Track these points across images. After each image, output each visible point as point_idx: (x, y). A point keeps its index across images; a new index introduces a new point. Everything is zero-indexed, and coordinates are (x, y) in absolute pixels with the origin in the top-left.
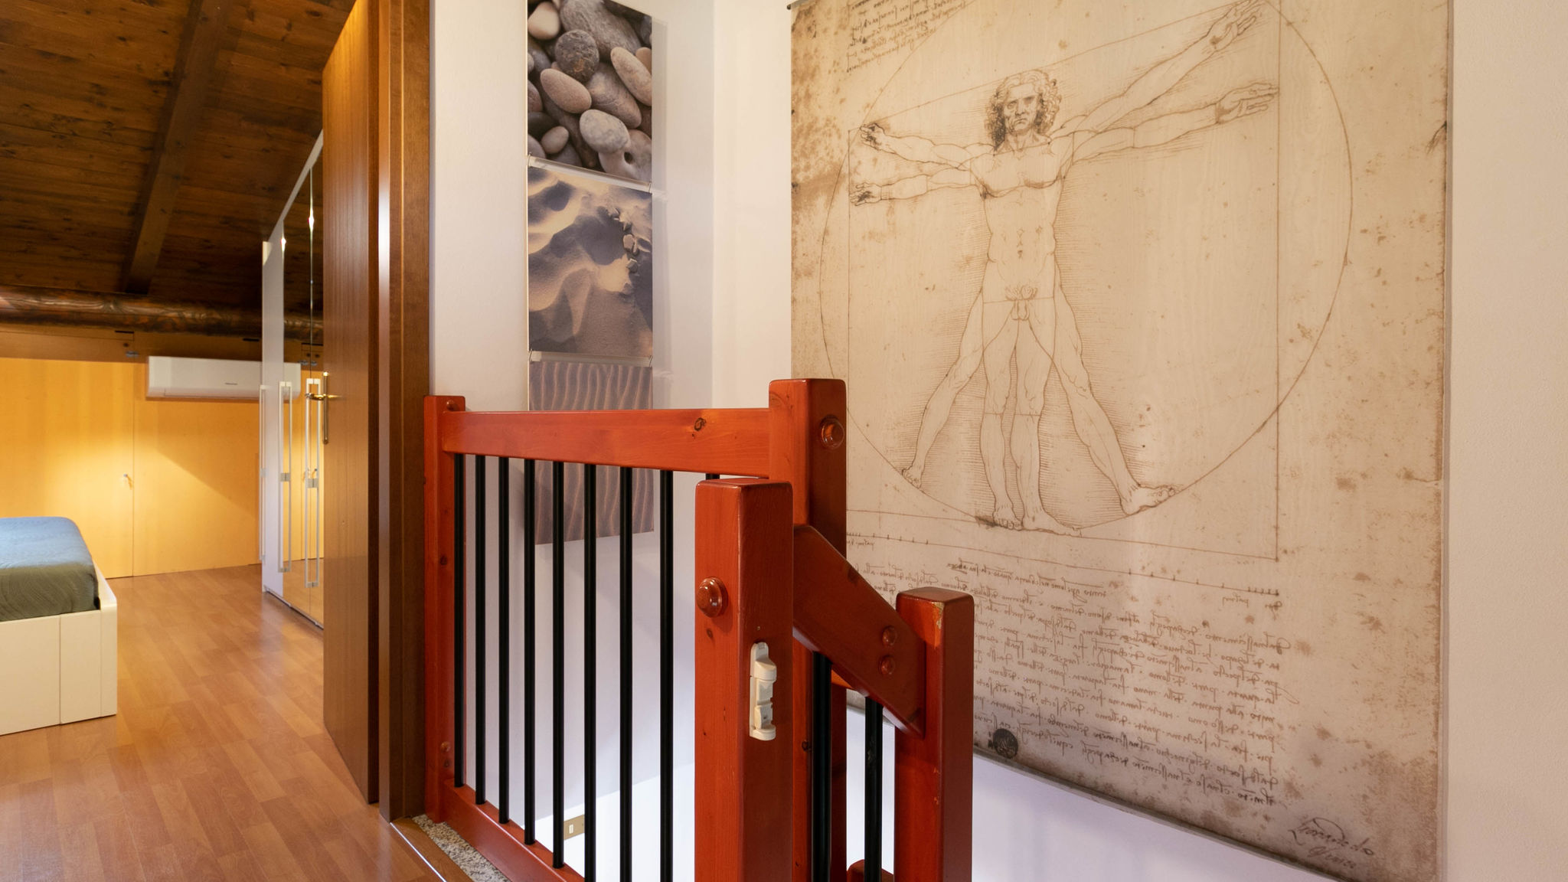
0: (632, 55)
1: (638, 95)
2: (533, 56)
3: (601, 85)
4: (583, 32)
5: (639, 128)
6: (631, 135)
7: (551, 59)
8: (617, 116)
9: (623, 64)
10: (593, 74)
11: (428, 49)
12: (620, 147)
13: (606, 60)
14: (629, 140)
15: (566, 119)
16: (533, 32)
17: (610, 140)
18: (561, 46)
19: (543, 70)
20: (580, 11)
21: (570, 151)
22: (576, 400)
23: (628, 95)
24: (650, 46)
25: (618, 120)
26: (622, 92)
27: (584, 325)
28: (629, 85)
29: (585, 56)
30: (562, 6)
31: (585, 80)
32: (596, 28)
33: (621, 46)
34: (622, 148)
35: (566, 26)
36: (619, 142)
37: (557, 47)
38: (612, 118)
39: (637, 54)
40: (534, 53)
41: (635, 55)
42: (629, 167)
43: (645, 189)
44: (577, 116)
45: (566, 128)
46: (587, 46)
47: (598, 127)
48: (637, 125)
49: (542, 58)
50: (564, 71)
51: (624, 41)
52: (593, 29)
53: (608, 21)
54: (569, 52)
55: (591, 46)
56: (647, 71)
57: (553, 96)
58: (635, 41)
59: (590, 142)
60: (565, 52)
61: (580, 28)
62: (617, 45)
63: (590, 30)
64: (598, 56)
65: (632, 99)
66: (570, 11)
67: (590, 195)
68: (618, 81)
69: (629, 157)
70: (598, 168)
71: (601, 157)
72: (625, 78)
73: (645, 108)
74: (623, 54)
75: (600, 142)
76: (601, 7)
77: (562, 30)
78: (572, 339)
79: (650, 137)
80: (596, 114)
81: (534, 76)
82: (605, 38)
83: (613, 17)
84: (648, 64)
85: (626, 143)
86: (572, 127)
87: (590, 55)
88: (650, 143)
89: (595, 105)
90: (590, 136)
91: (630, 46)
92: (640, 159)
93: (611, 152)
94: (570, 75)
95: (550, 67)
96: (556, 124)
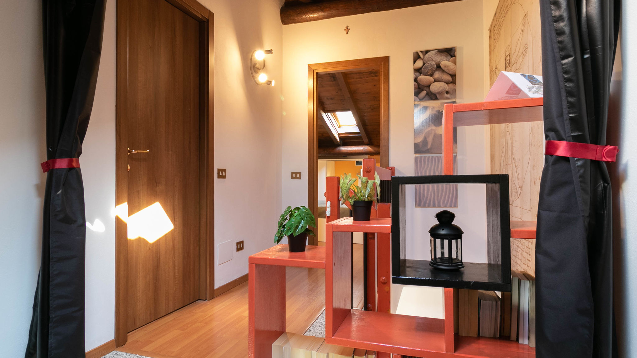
0: (449, 62)
1: (451, 73)
2: (415, 75)
3: (437, 75)
4: (431, 62)
5: (451, 83)
6: (448, 86)
7: (421, 73)
8: (443, 82)
9: (445, 66)
10: (434, 72)
11: (388, 83)
12: (444, 90)
13: (439, 67)
14: (447, 87)
15: (426, 88)
16: (415, 68)
17: (441, 89)
18: (424, 69)
19: (418, 77)
20: (430, 56)
21: (427, 97)
22: (429, 166)
23: (447, 74)
24: (455, 56)
25: (443, 83)
26: (445, 74)
27: (432, 145)
28: (447, 71)
29: (432, 68)
30: (424, 58)
31: (431, 75)
32: (435, 59)
33: (444, 60)
34: (445, 91)
35: (425, 62)
36: (443, 89)
37: (423, 69)
38: (441, 83)
39: (450, 61)
40: (416, 74)
41: (449, 61)
42: (448, 96)
43: (454, 100)
44: (429, 86)
45: (425, 90)
46: (432, 65)
47: (436, 87)
48: (450, 82)
49: (418, 74)
50: (425, 75)
51: (445, 59)
52: (434, 60)
53: (439, 55)
54: (426, 69)
55: (434, 65)
56: (454, 64)
57: (421, 83)
58: (449, 57)
59: (434, 92)
60: (425, 70)
61: (430, 61)
62: (442, 61)
63: (433, 60)
64: (436, 67)
65: (448, 75)
66: (426, 58)
67: (434, 107)
68: (443, 71)
69: (447, 93)
70: (436, 99)
71: (437, 95)
72: (446, 70)
73: (453, 76)
74: (445, 63)
75: (437, 91)
76: (437, 52)
77: (424, 64)
78: (428, 150)
79: (456, 84)
80: (436, 83)
81: (416, 80)
82: (438, 61)
83: (441, 53)
84: (455, 63)
85: (446, 89)
86: (427, 90)
87: (433, 67)
88: (455, 86)
89: (435, 81)
90: (434, 90)
91: (448, 59)
92: (451, 92)
93: (441, 93)
94: (427, 76)
95: (420, 76)
96: (423, 90)
